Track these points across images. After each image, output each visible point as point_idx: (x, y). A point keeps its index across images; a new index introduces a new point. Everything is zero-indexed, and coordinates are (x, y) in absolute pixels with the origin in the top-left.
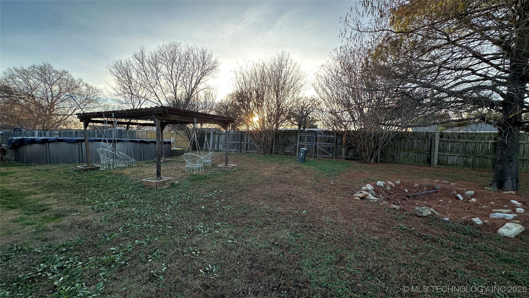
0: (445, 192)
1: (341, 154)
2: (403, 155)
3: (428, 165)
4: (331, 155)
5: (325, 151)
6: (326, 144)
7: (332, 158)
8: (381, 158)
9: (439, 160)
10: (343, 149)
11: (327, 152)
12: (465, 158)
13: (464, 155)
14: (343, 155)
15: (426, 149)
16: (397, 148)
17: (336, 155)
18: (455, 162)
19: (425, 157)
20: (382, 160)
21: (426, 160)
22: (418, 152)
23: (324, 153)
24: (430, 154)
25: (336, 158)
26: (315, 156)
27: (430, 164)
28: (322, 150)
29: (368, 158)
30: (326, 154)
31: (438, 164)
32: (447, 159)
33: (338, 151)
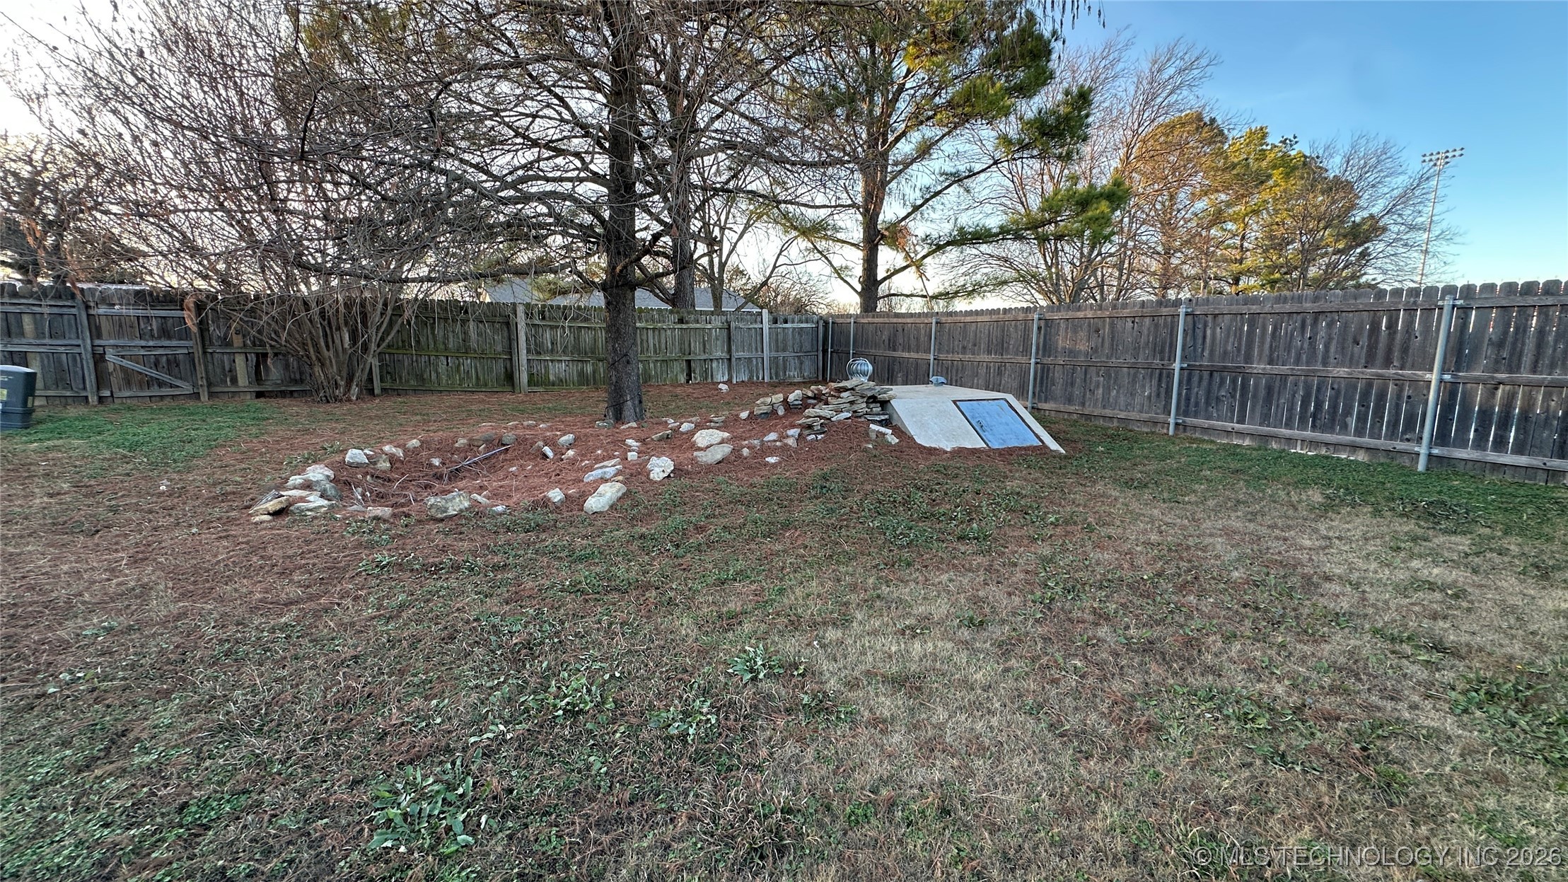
0: (522, 447)
1: (234, 381)
2: (444, 366)
3: (510, 389)
4: (187, 388)
5: (154, 373)
6: (151, 343)
7: (196, 396)
8: (382, 381)
9: (531, 375)
10: (240, 360)
11: (166, 378)
12: (580, 364)
13: (576, 357)
14: (243, 380)
15: (499, 348)
16: (426, 347)
17: (210, 385)
18: (562, 375)
19: (499, 368)
20: (387, 385)
21: (502, 377)
22: (481, 356)
23: (150, 382)
24: (511, 360)
25: (212, 395)
26: (101, 400)
27: (513, 385)
28: (139, 368)
29: (337, 387)
30: (161, 384)
31: (530, 383)
32: (547, 368)
33: (218, 371)
